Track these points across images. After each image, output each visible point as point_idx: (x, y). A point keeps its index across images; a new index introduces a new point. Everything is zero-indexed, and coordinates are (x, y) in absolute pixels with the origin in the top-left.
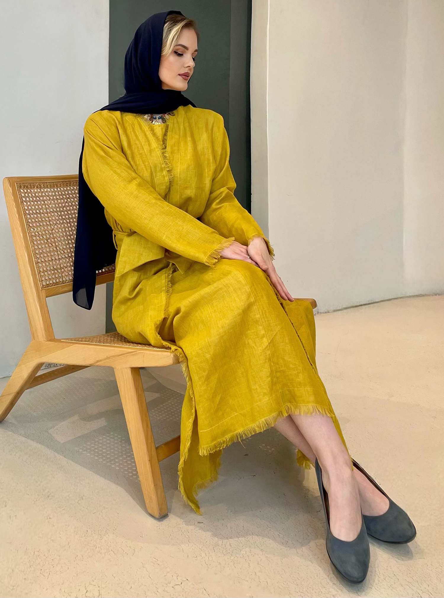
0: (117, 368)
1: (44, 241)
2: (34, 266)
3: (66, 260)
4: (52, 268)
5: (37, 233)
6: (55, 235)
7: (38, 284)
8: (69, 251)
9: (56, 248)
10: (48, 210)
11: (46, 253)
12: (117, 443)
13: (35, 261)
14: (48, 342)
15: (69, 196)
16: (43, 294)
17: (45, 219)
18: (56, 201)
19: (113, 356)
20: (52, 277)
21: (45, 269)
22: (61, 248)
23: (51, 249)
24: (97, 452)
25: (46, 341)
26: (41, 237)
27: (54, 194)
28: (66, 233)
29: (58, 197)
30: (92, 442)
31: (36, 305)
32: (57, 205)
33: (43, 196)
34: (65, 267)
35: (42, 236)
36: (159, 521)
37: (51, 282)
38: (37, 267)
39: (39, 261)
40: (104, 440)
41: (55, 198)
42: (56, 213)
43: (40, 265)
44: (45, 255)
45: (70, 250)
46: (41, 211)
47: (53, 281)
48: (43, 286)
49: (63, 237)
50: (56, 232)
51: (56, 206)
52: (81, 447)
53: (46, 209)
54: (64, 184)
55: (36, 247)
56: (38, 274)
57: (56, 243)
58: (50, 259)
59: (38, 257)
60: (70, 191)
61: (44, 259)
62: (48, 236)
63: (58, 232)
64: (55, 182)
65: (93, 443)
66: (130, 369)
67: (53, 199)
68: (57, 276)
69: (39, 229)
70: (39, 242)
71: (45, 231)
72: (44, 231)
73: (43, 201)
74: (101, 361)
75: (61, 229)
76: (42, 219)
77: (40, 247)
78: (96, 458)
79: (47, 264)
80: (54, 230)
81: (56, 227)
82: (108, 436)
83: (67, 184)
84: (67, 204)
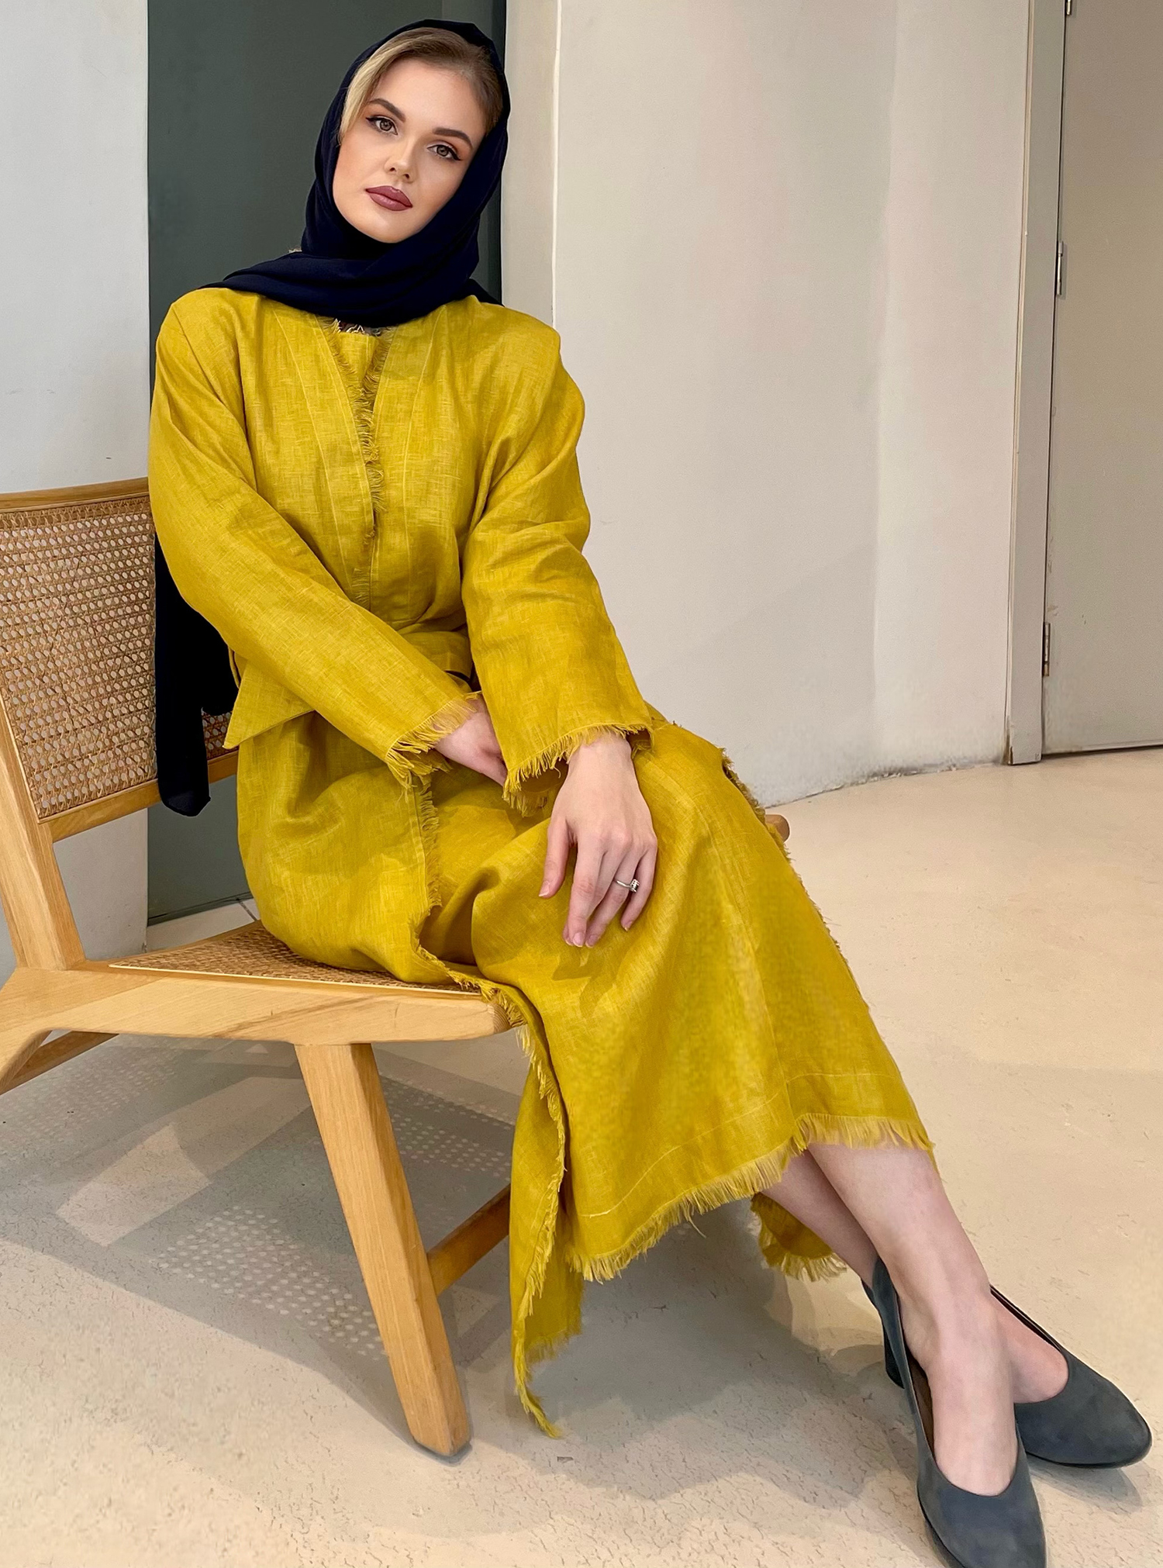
0: (307, 1045)
1: (34, 683)
2: (15, 754)
3: (92, 733)
4: (60, 758)
5: (13, 661)
6: (58, 663)
7: (31, 806)
8: (97, 705)
9: (65, 700)
10: (35, 593)
11: (41, 717)
12: (258, 1237)
13: (16, 740)
14: (69, 972)
15: (84, 547)
16: (44, 833)
17: (30, 618)
18: (52, 565)
19: (294, 1012)
20: (62, 784)
21: (43, 763)
22: (78, 699)
23: (54, 705)
24: (211, 1266)
25: (64, 968)
26: (25, 671)
27: (44, 543)
28: (86, 656)
29: (56, 553)
30: (189, 1237)
31: (30, 868)
32: (56, 576)
33: (19, 553)
34: (91, 752)
35: (27, 668)
36: (450, 1462)
37: (62, 799)
38: (23, 757)
39: (27, 739)
40: (222, 1229)
41: (48, 554)
42: (57, 597)
43: (30, 752)
44: (41, 722)
45: (101, 703)
46: (19, 595)
47: (65, 796)
48: (43, 810)
49: (79, 666)
50: (62, 654)
51: (52, 577)
52: (162, 1255)
53: (31, 588)
54: (66, 513)
55: (16, 701)
56: (27, 778)
57: (64, 685)
58: (53, 733)
59: (23, 729)
60: (85, 533)
61: (37, 732)
62: (42, 667)
63: (66, 653)
64: (44, 509)
65: (191, 1240)
66: (349, 1047)
67: (45, 560)
68: (74, 780)
69: (18, 646)
70: (21, 686)
71: (33, 653)
72: (31, 654)
73: (20, 566)
74: (251, 1024)
75: (72, 644)
76: (22, 619)
77: (25, 699)
78: (216, 1286)
79: (48, 747)
80: (55, 648)
81: (58, 637)
82: (229, 1218)
83: (74, 512)
84: (80, 572)
